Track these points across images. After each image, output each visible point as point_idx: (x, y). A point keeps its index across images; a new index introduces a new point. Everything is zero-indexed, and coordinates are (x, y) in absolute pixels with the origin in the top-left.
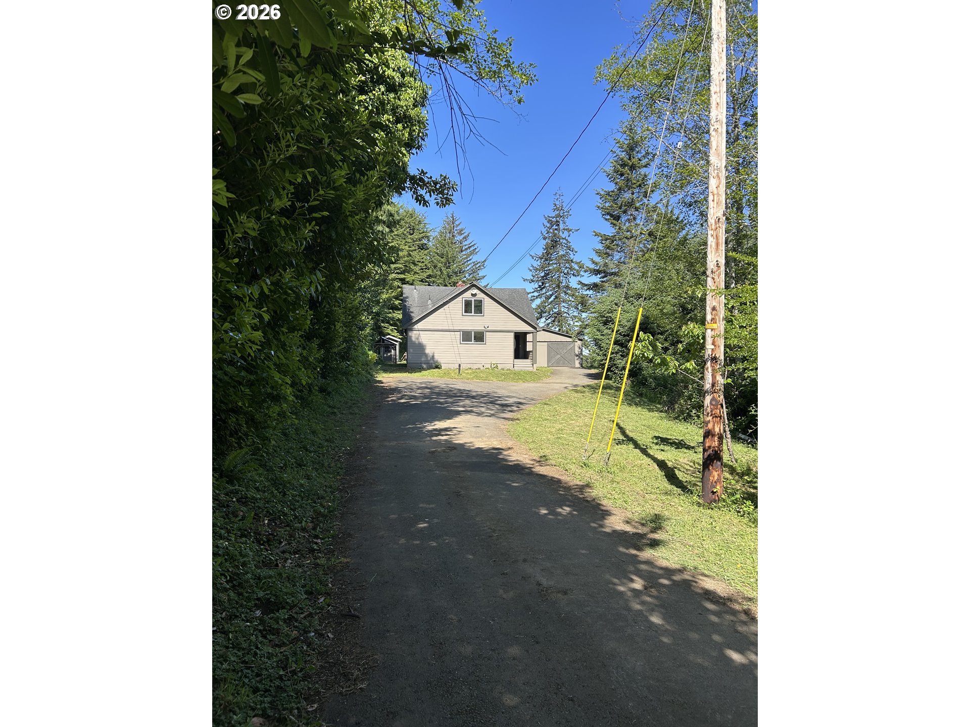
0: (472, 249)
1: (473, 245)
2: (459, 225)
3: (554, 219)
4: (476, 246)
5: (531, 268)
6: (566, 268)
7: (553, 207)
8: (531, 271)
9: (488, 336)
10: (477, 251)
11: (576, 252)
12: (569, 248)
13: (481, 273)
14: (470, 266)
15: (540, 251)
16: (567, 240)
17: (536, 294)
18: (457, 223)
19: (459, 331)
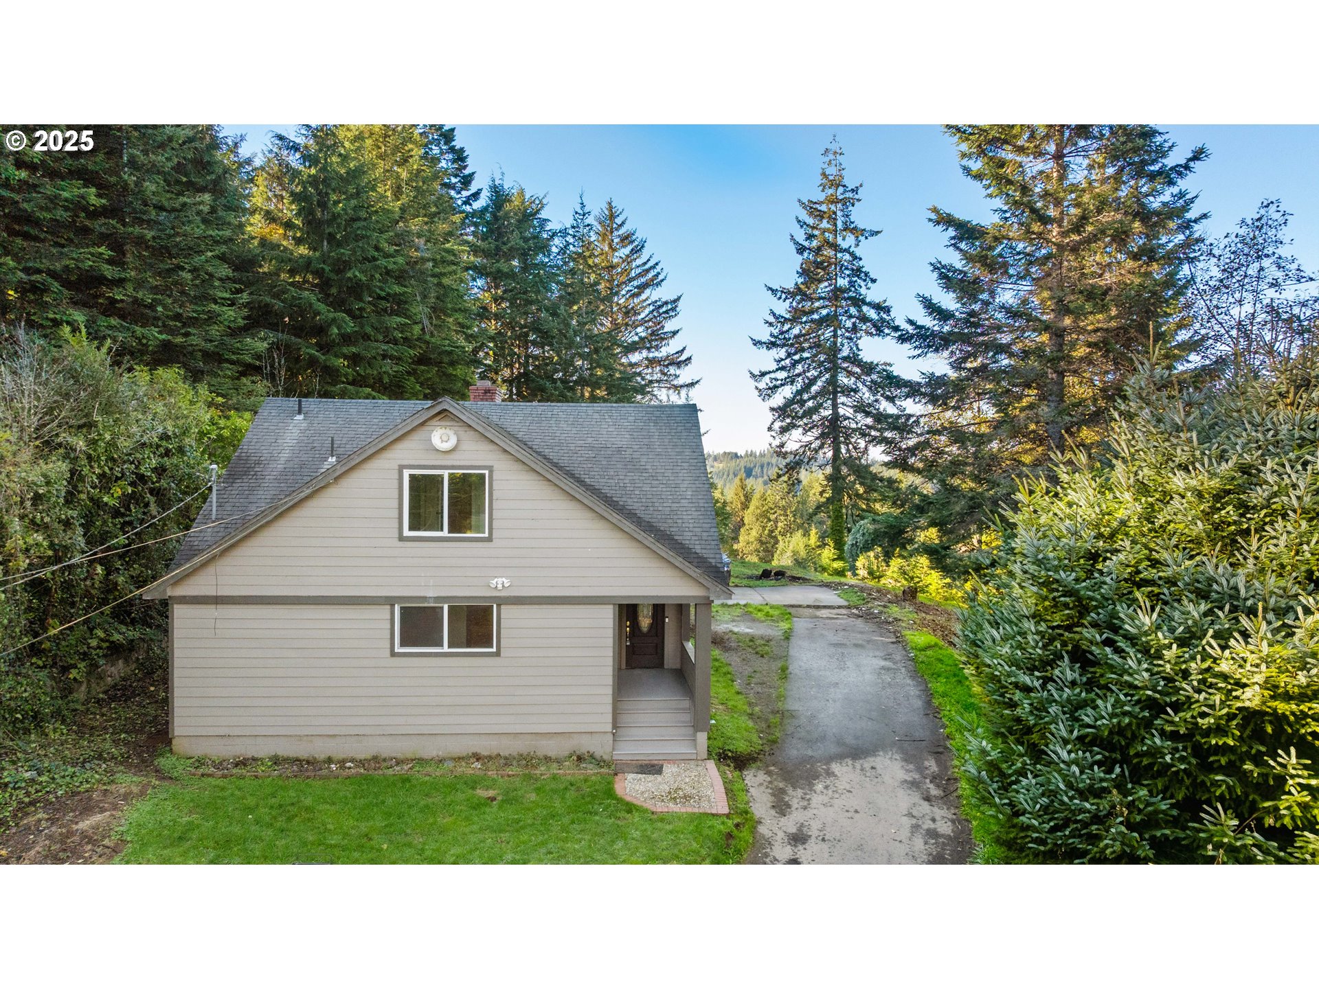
0: (650, 275)
1: (653, 267)
2: (623, 223)
3: (824, 208)
4: (658, 269)
5: (772, 319)
6: (850, 317)
7: (819, 180)
8: (771, 324)
9: (509, 622)
10: (661, 277)
11: (874, 281)
12: (858, 272)
13: (669, 326)
14: (647, 311)
15: (791, 280)
16: (852, 254)
17: (782, 375)
18: (619, 221)
19: (390, 601)
